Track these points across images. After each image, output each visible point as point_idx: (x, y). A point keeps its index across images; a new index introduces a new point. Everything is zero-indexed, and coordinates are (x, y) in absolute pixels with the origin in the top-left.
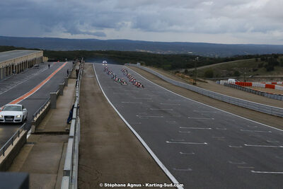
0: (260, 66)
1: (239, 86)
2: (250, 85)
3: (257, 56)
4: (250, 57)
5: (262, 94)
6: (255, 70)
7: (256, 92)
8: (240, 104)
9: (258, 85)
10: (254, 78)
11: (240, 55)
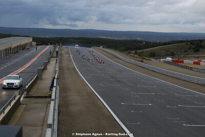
0: (190, 48)
1: (175, 63)
2: (182, 62)
3: (187, 41)
4: (182, 42)
5: (191, 69)
6: (186, 51)
7: (186, 67)
8: (175, 76)
9: (188, 62)
10: (185, 57)
11: (175, 40)
